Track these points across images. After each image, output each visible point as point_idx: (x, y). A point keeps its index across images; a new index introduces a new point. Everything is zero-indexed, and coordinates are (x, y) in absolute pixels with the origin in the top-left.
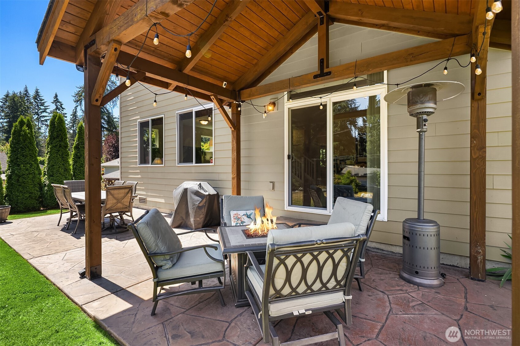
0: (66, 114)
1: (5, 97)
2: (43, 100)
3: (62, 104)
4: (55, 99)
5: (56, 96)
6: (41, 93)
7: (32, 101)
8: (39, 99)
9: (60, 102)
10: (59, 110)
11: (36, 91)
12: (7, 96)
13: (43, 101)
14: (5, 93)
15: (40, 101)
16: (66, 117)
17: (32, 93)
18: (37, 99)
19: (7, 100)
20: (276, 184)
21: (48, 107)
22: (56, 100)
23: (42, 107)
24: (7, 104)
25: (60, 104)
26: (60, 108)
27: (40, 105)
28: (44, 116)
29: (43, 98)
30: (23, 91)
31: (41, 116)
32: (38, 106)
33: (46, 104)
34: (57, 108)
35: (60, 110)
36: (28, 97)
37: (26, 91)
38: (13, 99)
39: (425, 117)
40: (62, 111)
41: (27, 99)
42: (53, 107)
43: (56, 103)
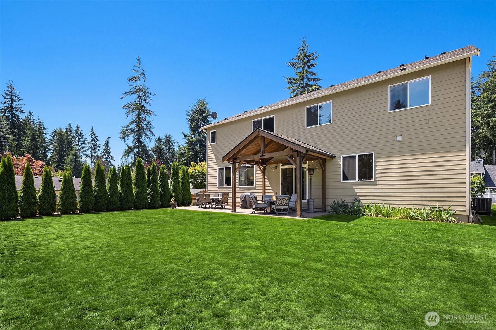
0: (99, 145)
1: (54, 132)
2: (82, 133)
3: (96, 137)
4: (92, 132)
5: (92, 130)
6: (81, 128)
7: (74, 135)
8: (79, 133)
9: (94, 135)
10: (94, 142)
11: (77, 126)
12: (56, 131)
13: (82, 135)
14: (54, 129)
15: (80, 135)
16: (100, 147)
17: (74, 128)
18: (78, 133)
19: (55, 134)
20: (277, 193)
21: (86, 140)
22: (92, 134)
23: (81, 140)
24: (55, 137)
25: (95, 137)
26: (95, 140)
27: (80, 138)
28: (84, 147)
29: (82, 132)
30: (67, 126)
31: (81, 147)
32: (79, 139)
33: (84, 137)
34: (93, 140)
35: (96, 142)
36: (72, 131)
37: (70, 126)
38: (61, 134)
39: (311, 175)
40: (97, 142)
41: (70, 134)
42: (90, 139)
43: (92, 135)
